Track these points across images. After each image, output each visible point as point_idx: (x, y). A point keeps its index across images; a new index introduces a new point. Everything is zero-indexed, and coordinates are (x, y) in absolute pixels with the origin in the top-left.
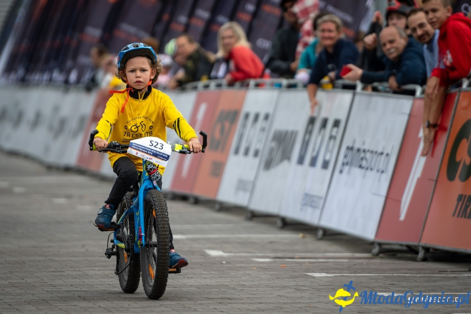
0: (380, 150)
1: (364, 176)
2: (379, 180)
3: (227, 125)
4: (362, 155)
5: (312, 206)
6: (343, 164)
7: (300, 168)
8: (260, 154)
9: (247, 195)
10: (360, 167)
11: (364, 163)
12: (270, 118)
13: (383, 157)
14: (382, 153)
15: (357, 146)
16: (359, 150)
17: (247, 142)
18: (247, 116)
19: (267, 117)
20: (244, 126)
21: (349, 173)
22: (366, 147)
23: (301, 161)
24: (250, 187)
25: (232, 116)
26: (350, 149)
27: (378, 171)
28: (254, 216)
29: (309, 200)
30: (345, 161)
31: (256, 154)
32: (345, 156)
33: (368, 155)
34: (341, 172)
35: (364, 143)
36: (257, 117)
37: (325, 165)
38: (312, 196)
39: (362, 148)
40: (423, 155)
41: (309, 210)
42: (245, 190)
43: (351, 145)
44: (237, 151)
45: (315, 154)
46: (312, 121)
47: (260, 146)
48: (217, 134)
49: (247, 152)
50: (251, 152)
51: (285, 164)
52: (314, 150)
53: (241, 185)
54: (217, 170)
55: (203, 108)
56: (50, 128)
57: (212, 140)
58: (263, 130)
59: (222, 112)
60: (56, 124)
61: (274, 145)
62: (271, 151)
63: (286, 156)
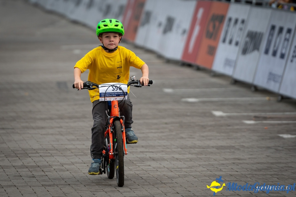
3: (217, 24)
5: (274, 81)
6: (293, 57)
7: (266, 57)
8: (239, 44)
9: (232, 69)
12: (245, 22)
17: (230, 35)
18: (230, 20)
19: (243, 22)
20: (228, 26)
23: (267, 52)
24: (233, 64)
25: (221, 19)
28: (236, 82)
29: (272, 77)
30: (294, 54)
31: (237, 44)
32: (295, 51)
34: (292, 61)
36: (236, 21)
37: (282, 56)
38: (274, 75)
41: (272, 83)
42: (230, 65)
44: (224, 41)
45: (275, 48)
46: (273, 28)
47: (239, 39)
48: (211, 29)
49: (230, 42)
50: (234, 42)
51: (256, 53)
52: (275, 46)
53: (228, 62)
54: (212, 51)
55: (201, 11)
56: (100, 10)
57: (208, 32)
58: (241, 29)
59: (213, 15)
60: (104, 8)
61: (248, 39)
62: (246, 43)
63: (256, 47)
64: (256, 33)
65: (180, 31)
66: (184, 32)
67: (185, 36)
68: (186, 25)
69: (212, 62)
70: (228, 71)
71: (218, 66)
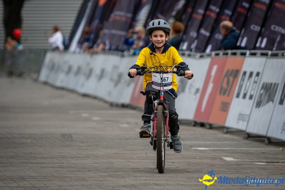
3: (231, 79)
7: (281, 107)
8: (253, 97)
9: (246, 123)
12: (260, 75)
17: (245, 90)
18: (245, 73)
19: (258, 74)
20: (243, 80)
23: (281, 102)
24: (247, 119)
25: (236, 73)
28: (249, 136)
31: (251, 97)
36: (251, 74)
42: (243, 120)
44: (238, 96)
47: (253, 93)
48: (225, 85)
49: (244, 97)
50: (248, 96)
51: (270, 104)
53: (241, 117)
54: (225, 107)
55: (215, 68)
56: (111, 80)
57: (222, 88)
58: (255, 82)
59: (228, 71)
60: (115, 77)
61: (263, 92)
62: (261, 95)
63: (271, 99)
64: (271, 84)
65: (193, 90)
66: (198, 90)
67: (198, 95)
68: (200, 85)
70: (241, 126)
71: (231, 122)
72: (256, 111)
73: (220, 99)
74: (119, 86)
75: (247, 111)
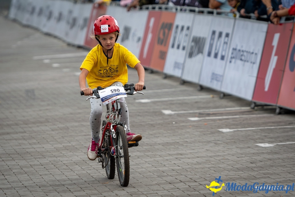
0: (251, 51)
1: (244, 65)
2: (252, 67)
3: (166, 31)
4: (242, 53)
5: (217, 80)
6: (232, 58)
7: (209, 59)
8: (186, 49)
9: (180, 71)
10: (241, 60)
11: (243, 58)
12: (190, 29)
13: (254, 55)
14: (253, 53)
15: (238, 48)
16: (239, 50)
17: (178, 41)
18: (177, 27)
19: (188, 28)
20: (176, 32)
21: (235, 62)
22: (244, 49)
23: (209, 55)
24: (181, 67)
25: (169, 26)
26: (234, 49)
27: (251, 62)
28: (184, 83)
29: (215, 77)
30: (233, 56)
31: (184, 48)
32: (232, 53)
33: (245, 54)
34: (230, 62)
35: (242, 47)
36: (183, 28)
37: (223, 58)
38: (216, 75)
39: (242, 49)
40: (276, 55)
41: (215, 82)
42: (179, 68)
43: (235, 47)
44: (173, 46)
45: (217, 51)
46: (214, 33)
47: (185, 44)
48: (161, 36)
49: (178, 47)
50: (181, 47)
51: (200, 56)
52: (216, 49)
53: (177, 65)
54: (163, 56)
55: (152, 20)
56: (68, 22)
57: (159, 39)
58: (186, 35)
59: (163, 24)
60: (71, 21)
61: (193, 44)
62: (192, 47)
63: (200, 51)
64: (200, 38)
65: (136, 39)
66: (139, 39)
67: (140, 43)
68: (141, 34)
69: (163, 66)
70: (177, 73)
71: (169, 69)
72: (188, 60)
73: (158, 48)
74: (75, 29)
75: (181, 60)
